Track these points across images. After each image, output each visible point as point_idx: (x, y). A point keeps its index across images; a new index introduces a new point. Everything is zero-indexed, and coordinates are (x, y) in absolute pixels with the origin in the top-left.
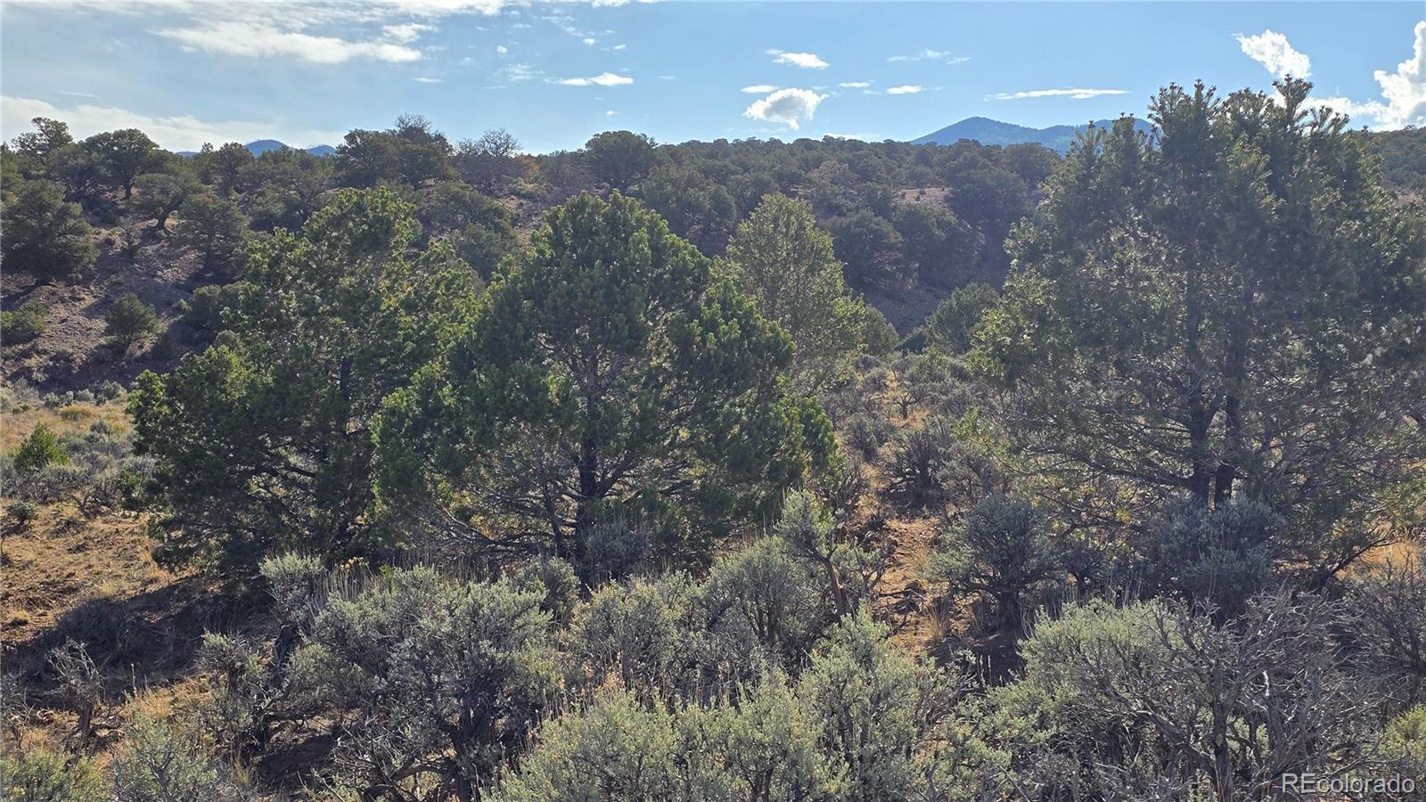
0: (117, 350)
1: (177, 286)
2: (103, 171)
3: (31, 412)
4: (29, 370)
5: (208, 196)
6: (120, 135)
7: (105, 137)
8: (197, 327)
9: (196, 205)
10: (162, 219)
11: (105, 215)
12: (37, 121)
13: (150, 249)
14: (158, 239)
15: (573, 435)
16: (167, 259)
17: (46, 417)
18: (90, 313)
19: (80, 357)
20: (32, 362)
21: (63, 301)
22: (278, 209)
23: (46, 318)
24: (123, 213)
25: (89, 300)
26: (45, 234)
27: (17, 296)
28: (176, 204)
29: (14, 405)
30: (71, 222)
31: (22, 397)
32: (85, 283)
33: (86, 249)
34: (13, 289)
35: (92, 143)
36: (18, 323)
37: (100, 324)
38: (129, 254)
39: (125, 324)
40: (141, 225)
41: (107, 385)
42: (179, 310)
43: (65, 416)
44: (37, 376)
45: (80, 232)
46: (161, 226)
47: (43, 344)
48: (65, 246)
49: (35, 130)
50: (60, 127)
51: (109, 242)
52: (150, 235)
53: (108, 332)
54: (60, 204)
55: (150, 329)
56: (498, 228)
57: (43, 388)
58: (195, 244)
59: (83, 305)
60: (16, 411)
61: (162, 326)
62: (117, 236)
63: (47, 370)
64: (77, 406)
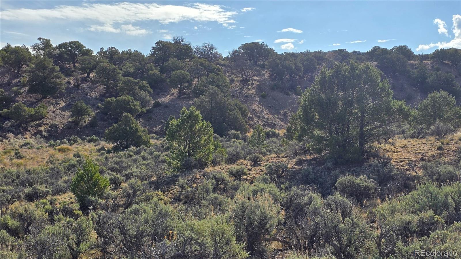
0: (76, 123)
1: (96, 98)
2: (66, 56)
3: (44, 149)
4: (41, 131)
5: (106, 64)
6: (71, 43)
7: (65, 44)
8: (106, 114)
9: (103, 67)
10: (89, 74)
11: (68, 73)
12: (39, 39)
13: (85, 85)
14: (88, 81)
16: (91, 89)
17: (51, 151)
18: (63, 109)
19: (61, 126)
20: (42, 128)
21: (52, 104)
22: (132, 70)
23: (47, 111)
24: (74, 71)
25: (63, 104)
26: (45, 78)
27: (35, 103)
28: (94, 68)
29: (36, 146)
30: (55, 74)
31: (39, 143)
32: (60, 98)
33: (61, 84)
34: (33, 100)
35: (60, 46)
36: (36, 112)
37: (69, 114)
38: (77, 87)
39: (79, 113)
40: (81, 76)
41: (73, 137)
42: (98, 108)
44: (45, 134)
45: (59, 78)
46: (88, 76)
47: (46, 121)
48: (54, 83)
49: (39, 42)
50: (48, 41)
51: (69, 83)
52: (84, 80)
53: (72, 116)
54: (51, 66)
55: (89, 115)
57: (47, 139)
58: (102, 83)
59: (61, 106)
60: (38, 148)
61: (93, 114)
62: (72, 80)
63: (48, 131)
64: (63, 146)
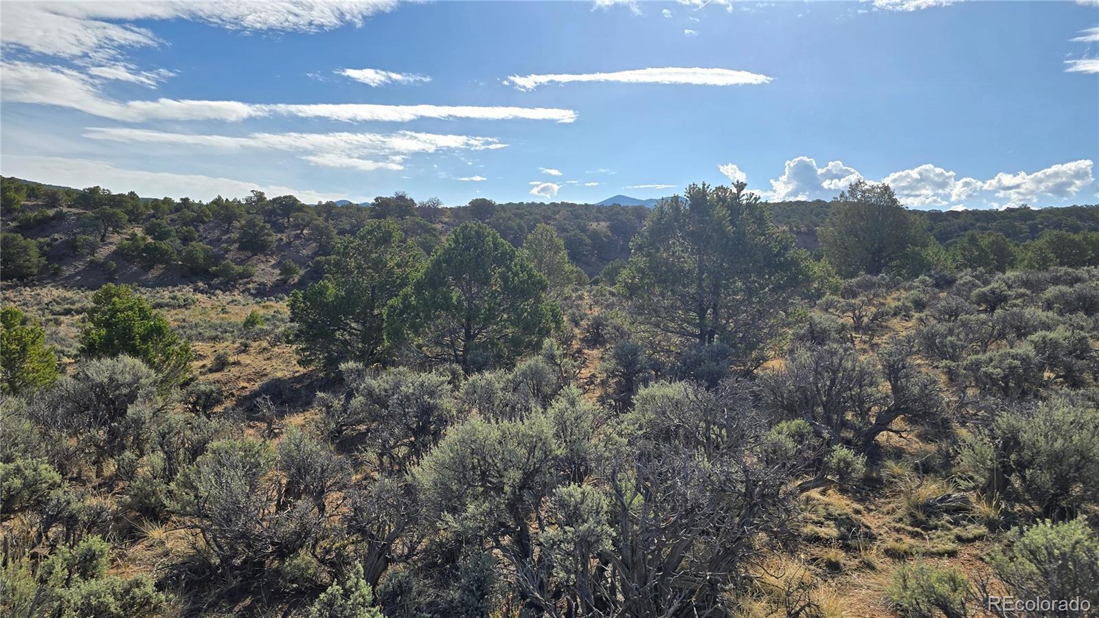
0: (284, 281)
1: (308, 256)
2: (279, 211)
3: (250, 306)
4: (249, 289)
5: (320, 221)
6: (285, 197)
7: (280, 198)
8: (316, 272)
9: (315, 225)
10: (302, 231)
11: (280, 229)
12: (253, 191)
13: (297, 242)
14: (301, 238)
15: (463, 317)
16: (304, 246)
17: (256, 307)
18: (273, 267)
19: (269, 284)
20: (250, 286)
21: (262, 262)
22: (348, 227)
23: (257, 269)
24: (286, 228)
25: (273, 262)
26: (256, 236)
27: (244, 260)
28: (307, 225)
29: (243, 302)
30: (266, 231)
31: (246, 299)
32: (271, 255)
33: (272, 242)
34: (243, 257)
35: (275, 200)
36: (245, 270)
37: (278, 271)
38: (289, 244)
39: (287, 271)
40: (294, 233)
41: (280, 295)
42: (309, 266)
43: (263, 307)
44: (253, 291)
45: (270, 235)
46: (302, 233)
47: (255, 279)
48: (264, 240)
49: (252, 195)
50: (263, 194)
51: (281, 239)
52: (297, 237)
53: (281, 274)
54: (262, 224)
55: (297, 273)
56: (434, 235)
57: (255, 296)
58: (315, 240)
59: (271, 264)
60: (244, 305)
61: (302, 272)
62: (284, 237)
63: (256, 289)
64: (268, 303)
